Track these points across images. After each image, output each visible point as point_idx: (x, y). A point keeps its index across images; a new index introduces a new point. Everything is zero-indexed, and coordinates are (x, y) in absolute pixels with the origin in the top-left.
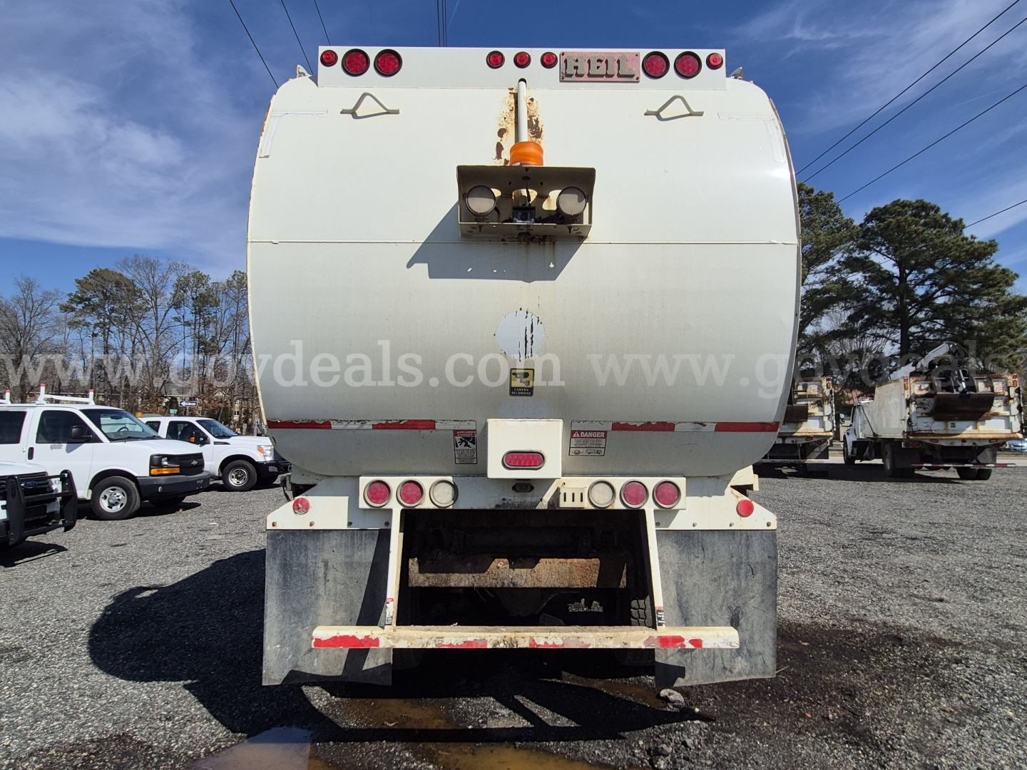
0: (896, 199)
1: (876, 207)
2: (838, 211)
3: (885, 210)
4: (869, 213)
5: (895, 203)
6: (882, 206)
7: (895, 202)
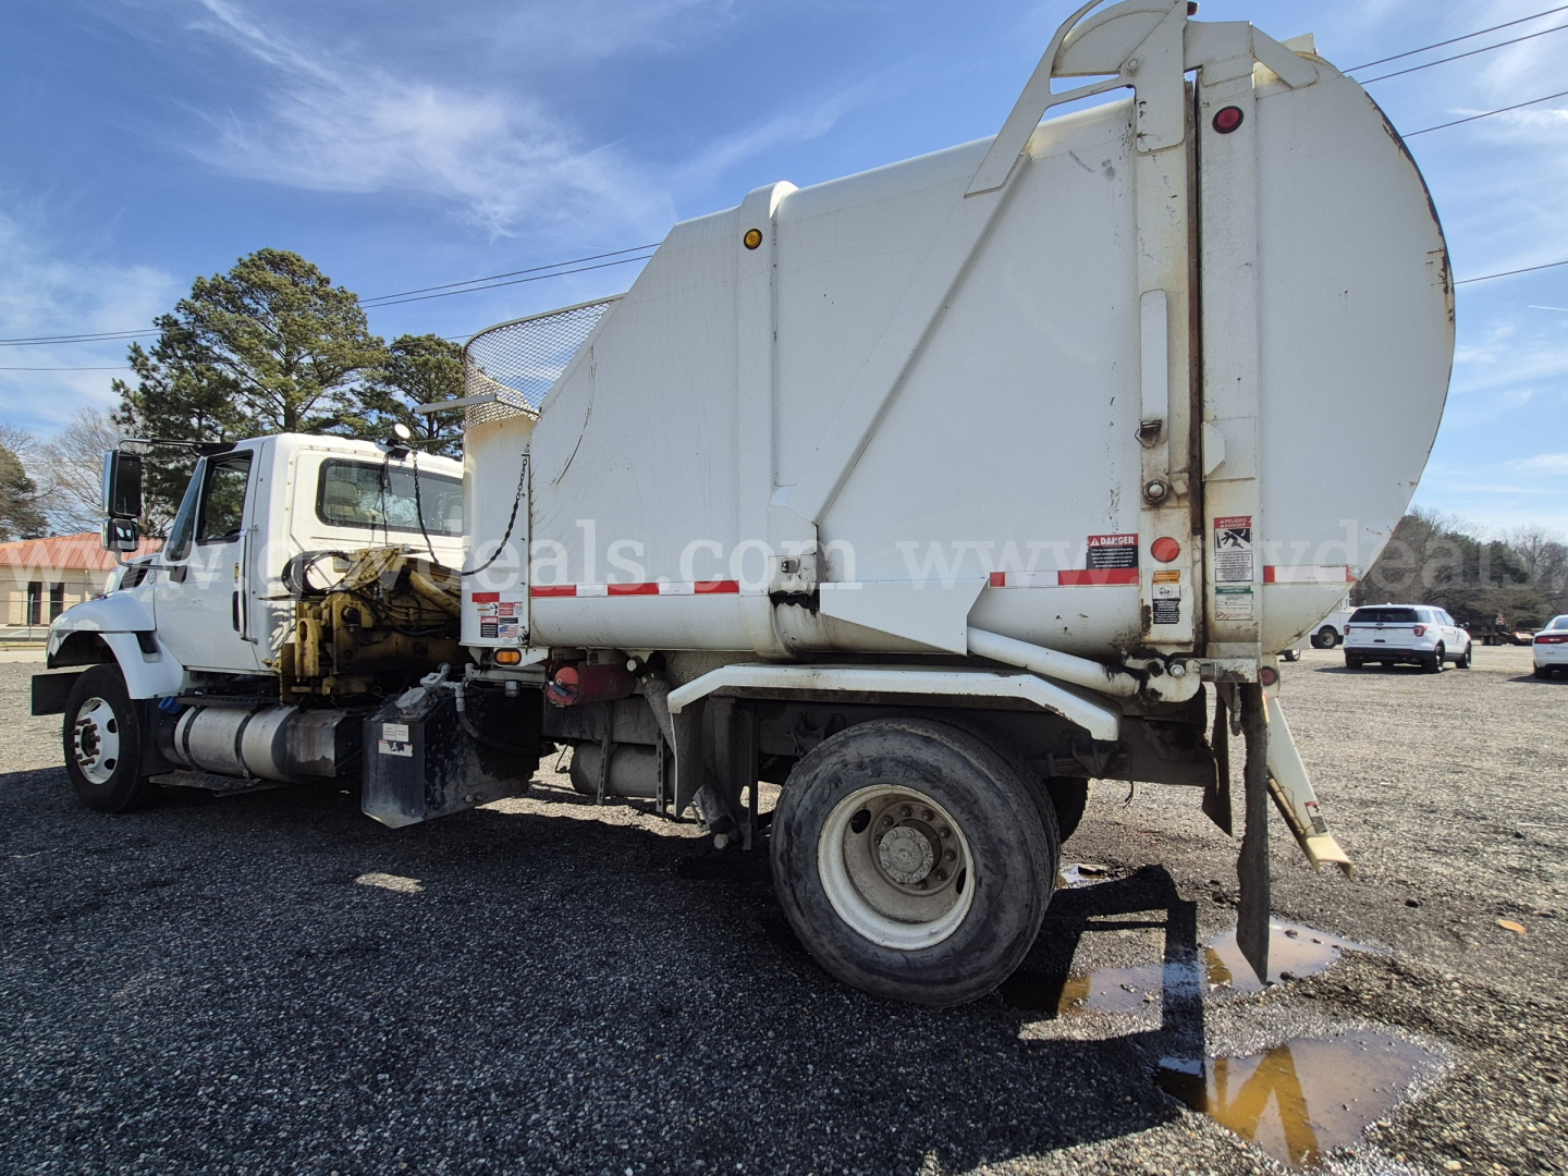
0: (431, 333)
1: (408, 334)
2: (363, 322)
3: (418, 343)
4: (399, 338)
5: (430, 338)
6: (415, 336)
7: (429, 336)
